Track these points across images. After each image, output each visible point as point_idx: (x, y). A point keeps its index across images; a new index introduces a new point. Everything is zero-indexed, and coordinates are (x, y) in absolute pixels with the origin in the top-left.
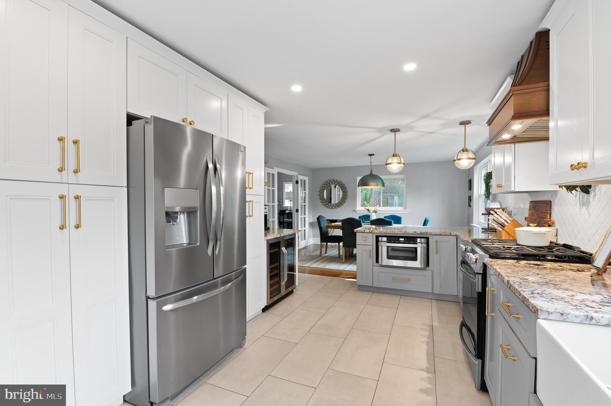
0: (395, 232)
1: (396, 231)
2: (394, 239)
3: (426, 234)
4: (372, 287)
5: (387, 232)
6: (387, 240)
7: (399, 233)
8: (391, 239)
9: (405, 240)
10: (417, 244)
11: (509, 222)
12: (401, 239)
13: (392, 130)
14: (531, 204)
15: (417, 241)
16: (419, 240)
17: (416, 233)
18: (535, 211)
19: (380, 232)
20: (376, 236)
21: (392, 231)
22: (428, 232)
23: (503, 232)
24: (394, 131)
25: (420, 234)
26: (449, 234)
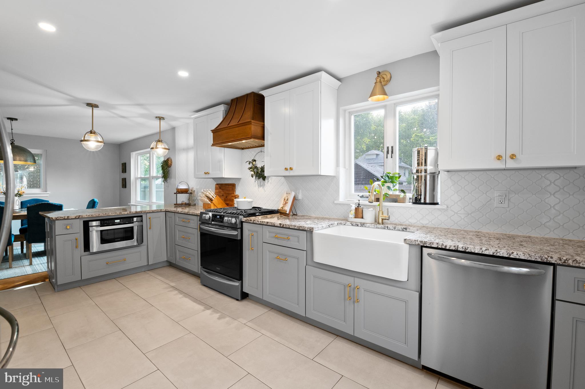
0: (109, 215)
1: (110, 213)
2: (108, 222)
3: (141, 213)
4: (82, 280)
5: (100, 215)
6: (101, 223)
7: (113, 215)
8: (105, 222)
9: (120, 221)
10: (133, 223)
11: (215, 197)
12: (116, 221)
13: (89, 105)
14: (217, 186)
15: (133, 220)
16: (135, 219)
17: (132, 213)
18: (222, 190)
19: (90, 216)
20: (83, 221)
21: (105, 214)
22: (143, 210)
23: (212, 204)
24: (92, 105)
25: (135, 213)
26: (160, 211)
